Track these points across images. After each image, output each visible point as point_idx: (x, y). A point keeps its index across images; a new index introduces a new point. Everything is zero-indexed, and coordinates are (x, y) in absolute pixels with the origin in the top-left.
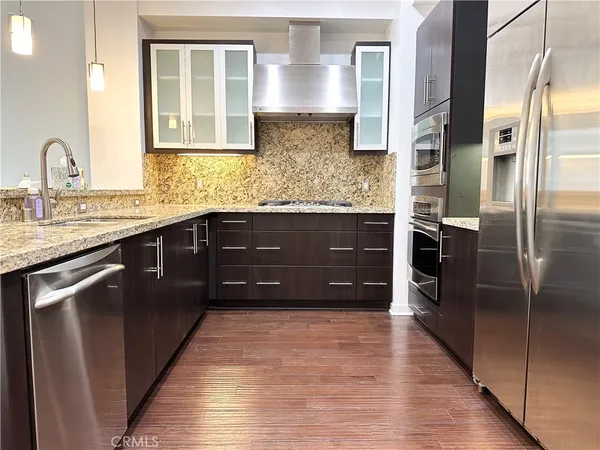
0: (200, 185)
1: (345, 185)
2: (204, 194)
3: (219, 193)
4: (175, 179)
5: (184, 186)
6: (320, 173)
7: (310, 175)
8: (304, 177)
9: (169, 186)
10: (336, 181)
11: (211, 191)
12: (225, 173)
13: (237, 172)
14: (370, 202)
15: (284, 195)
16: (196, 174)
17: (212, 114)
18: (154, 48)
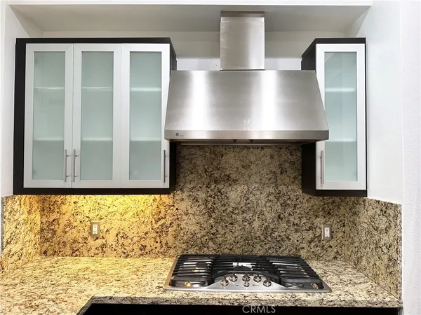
0: (95, 231)
1: (296, 231)
2: (100, 242)
3: (121, 241)
4: (63, 222)
5: (74, 231)
6: (262, 213)
7: (249, 216)
8: (240, 218)
9: (54, 232)
10: (284, 225)
11: (111, 239)
12: (130, 214)
13: (148, 212)
14: (332, 254)
15: (211, 244)
16: (91, 215)
17: (108, 139)
18: (30, 49)
